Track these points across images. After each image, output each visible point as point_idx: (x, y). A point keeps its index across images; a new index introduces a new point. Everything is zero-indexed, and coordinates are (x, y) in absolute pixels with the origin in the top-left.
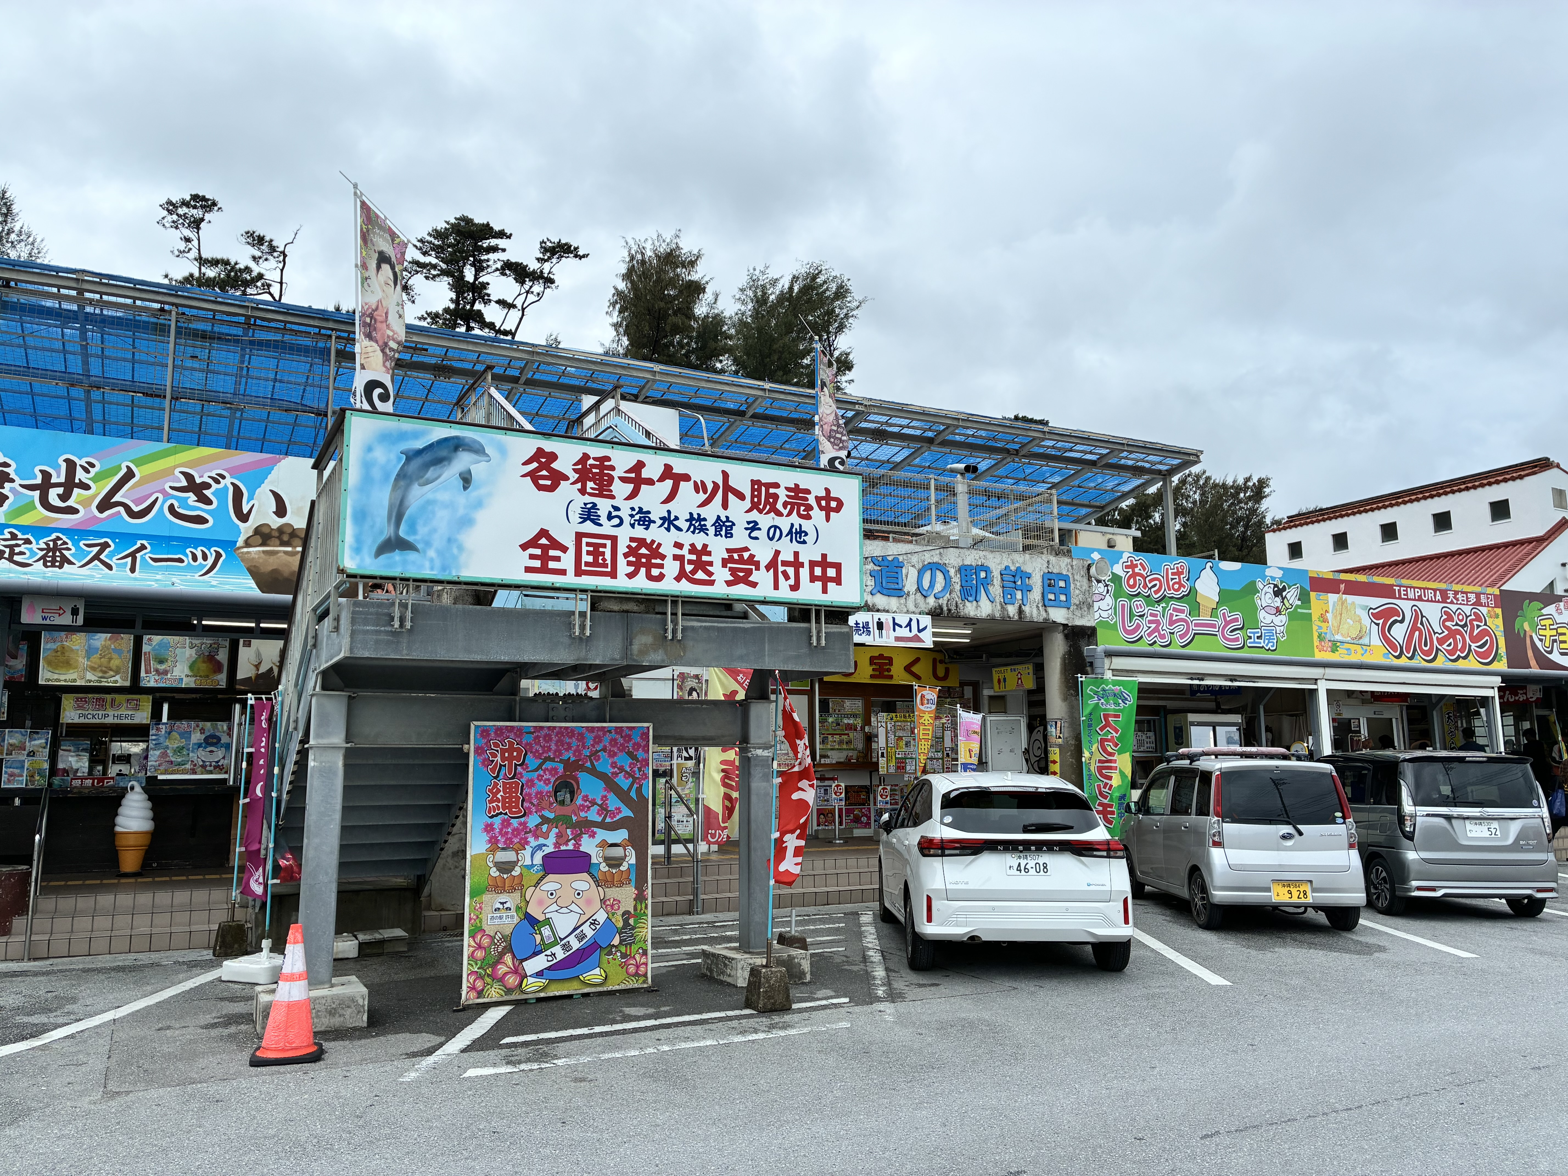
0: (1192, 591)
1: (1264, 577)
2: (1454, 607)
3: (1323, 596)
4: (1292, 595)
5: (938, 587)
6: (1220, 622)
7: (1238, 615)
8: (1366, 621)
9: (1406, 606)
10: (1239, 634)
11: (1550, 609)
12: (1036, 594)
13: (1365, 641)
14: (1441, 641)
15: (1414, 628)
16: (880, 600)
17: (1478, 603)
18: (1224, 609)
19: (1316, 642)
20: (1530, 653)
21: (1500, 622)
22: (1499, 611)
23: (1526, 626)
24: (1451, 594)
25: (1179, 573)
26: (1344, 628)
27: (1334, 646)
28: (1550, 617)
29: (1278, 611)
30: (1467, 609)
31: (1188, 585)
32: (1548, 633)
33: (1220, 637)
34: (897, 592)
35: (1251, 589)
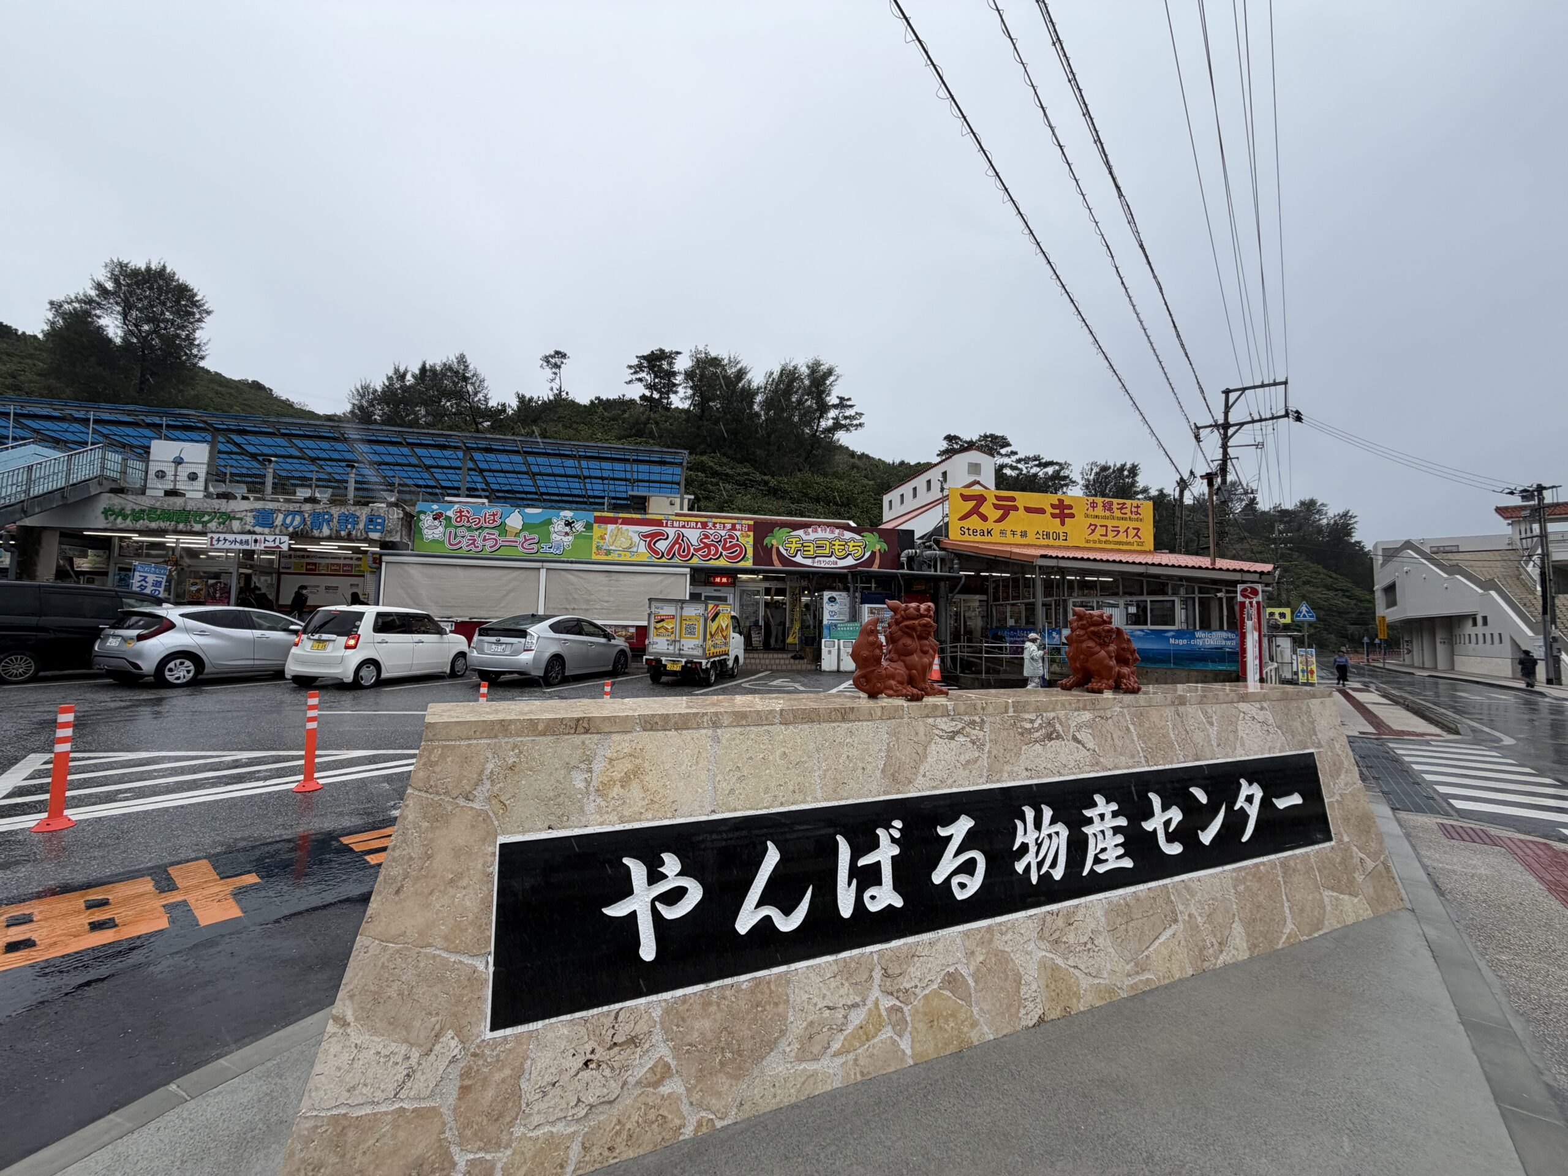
0: (503, 525)
1: (558, 516)
2: (711, 532)
3: (603, 526)
4: (579, 526)
5: (296, 523)
6: (522, 539)
7: (536, 536)
8: (636, 539)
9: (671, 532)
10: (535, 546)
11: (801, 532)
12: (361, 526)
13: (634, 549)
14: (696, 550)
15: (676, 542)
16: (258, 529)
17: (733, 527)
18: (526, 533)
19: (594, 549)
20: (775, 557)
21: (751, 540)
22: (751, 534)
23: (774, 542)
24: (710, 525)
25: (494, 515)
26: (618, 543)
27: (608, 552)
28: (799, 536)
29: (567, 534)
30: (723, 533)
31: (499, 522)
32: (794, 546)
33: (520, 548)
34: (271, 525)
35: (549, 522)
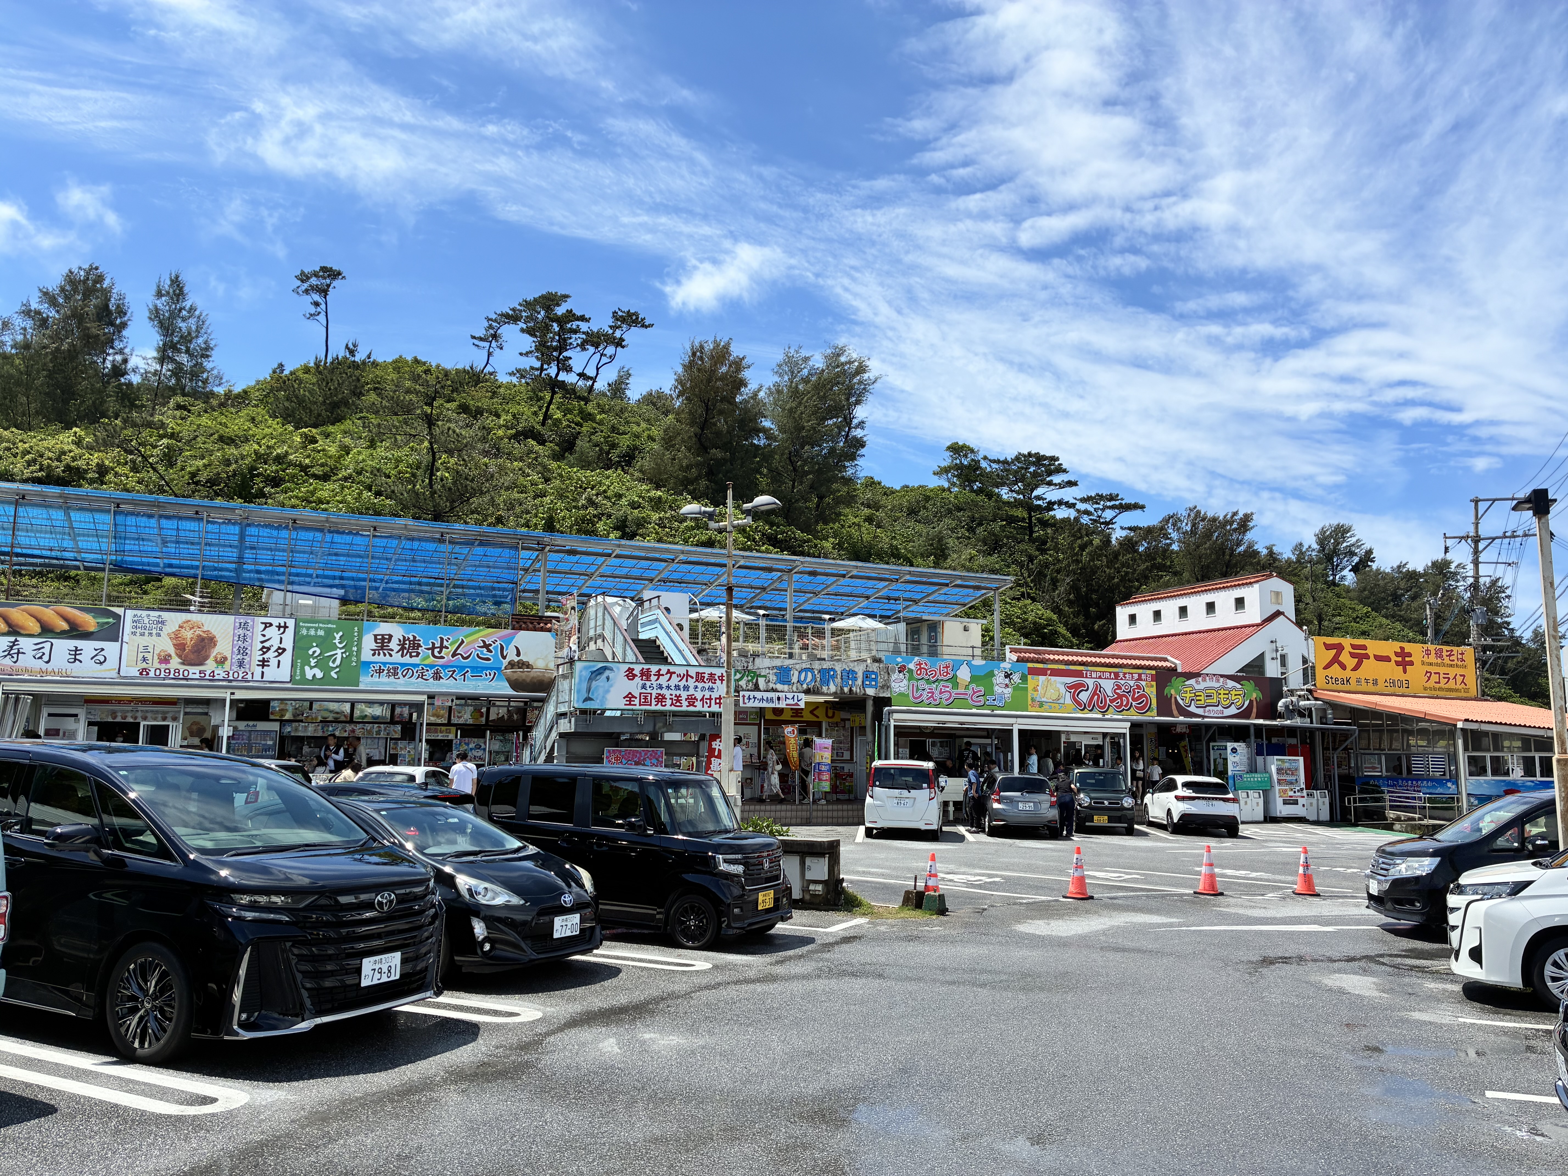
0: (955, 677)
1: (999, 668)
2: (1122, 682)
3: (1036, 677)
4: (1016, 678)
5: (809, 679)
6: (970, 692)
7: (982, 688)
8: (1063, 690)
9: (1090, 682)
10: (981, 698)
11: (1192, 682)
12: (859, 682)
13: (1062, 701)
14: (1112, 701)
15: (1095, 694)
16: (779, 687)
17: (1140, 679)
18: (974, 685)
19: (1030, 702)
20: (1174, 707)
21: (1154, 689)
22: (1154, 683)
23: (1173, 692)
24: (1121, 675)
25: (947, 667)
26: (1048, 695)
27: (1041, 704)
28: (1191, 686)
29: (1007, 685)
30: (1132, 683)
31: (952, 673)
32: (1188, 695)
33: (970, 700)
34: (789, 683)
35: (991, 674)
